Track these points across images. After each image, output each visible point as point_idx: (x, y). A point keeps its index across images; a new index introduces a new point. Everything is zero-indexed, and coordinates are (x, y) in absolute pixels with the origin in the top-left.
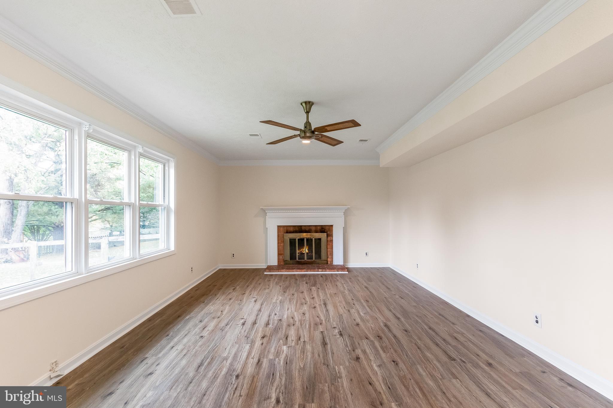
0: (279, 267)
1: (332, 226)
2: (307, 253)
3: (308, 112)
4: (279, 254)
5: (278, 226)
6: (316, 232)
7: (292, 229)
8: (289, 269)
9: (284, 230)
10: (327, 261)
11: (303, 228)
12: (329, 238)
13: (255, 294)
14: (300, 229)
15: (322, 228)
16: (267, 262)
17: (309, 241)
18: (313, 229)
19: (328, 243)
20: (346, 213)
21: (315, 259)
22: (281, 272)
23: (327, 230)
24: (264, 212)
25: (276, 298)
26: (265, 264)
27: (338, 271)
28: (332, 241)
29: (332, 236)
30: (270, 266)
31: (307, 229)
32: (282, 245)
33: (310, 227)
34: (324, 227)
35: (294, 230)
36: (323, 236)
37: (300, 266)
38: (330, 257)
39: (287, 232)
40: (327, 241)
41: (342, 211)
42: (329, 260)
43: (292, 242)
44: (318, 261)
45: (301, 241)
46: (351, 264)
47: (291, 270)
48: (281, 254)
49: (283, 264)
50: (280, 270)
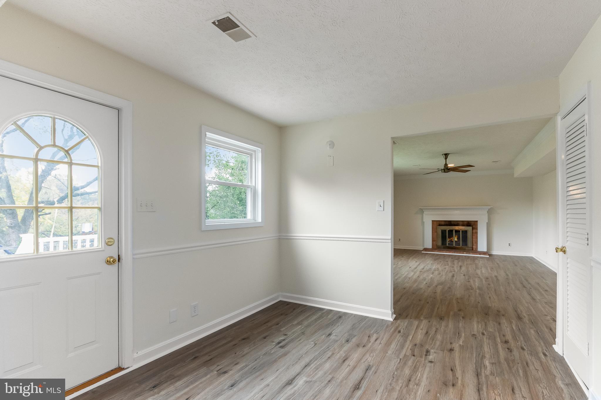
0: (433, 249)
1: (477, 221)
2: (456, 241)
3: (446, 159)
4: (433, 241)
5: (432, 221)
6: (463, 225)
7: (443, 223)
8: (440, 251)
9: (436, 224)
10: (473, 248)
11: (452, 223)
12: (474, 231)
13: (416, 260)
14: (450, 223)
15: (469, 223)
16: (423, 246)
17: (457, 232)
18: (461, 223)
19: (473, 234)
20: (490, 212)
21: (462, 245)
22: (434, 252)
23: (473, 224)
24: (422, 211)
25: (429, 262)
26: (422, 247)
27: (480, 255)
28: (477, 233)
29: (477, 229)
30: (426, 248)
31: (456, 223)
32: (435, 234)
33: (458, 222)
34: (470, 222)
35: (445, 223)
36: (469, 229)
37: (450, 250)
38: (475, 245)
39: (440, 225)
40: (472, 233)
41: (486, 210)
42: (474, 247)
43: (443, 232)
44: (464, 247)
45: (451, 232)
46: (495, 252)
47: (442, 251)
48: (435, 241)
49: (435, 247)
50: (433, 251)
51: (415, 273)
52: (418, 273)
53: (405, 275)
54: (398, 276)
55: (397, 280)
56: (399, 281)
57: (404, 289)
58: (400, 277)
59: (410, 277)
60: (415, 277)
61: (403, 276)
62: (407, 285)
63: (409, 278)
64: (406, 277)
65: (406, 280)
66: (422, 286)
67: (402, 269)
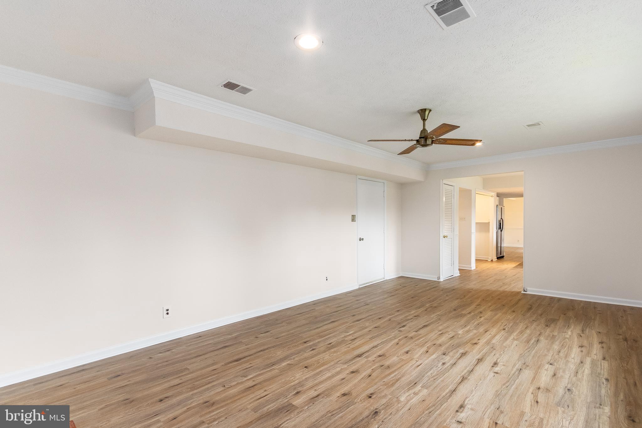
51: (488, 343)
52: (483, 341)
53: (512, 337)
54: (526, 335)
55: (525, 326)
56: (522, 324)
57: (514, 311)
58: (522, 332)
59: (503, 332)
60: (494, 331)
61: (515, 334)
62: (510, 317)
63: (504, 329)
64: (510, 332)
65: (511, 325)
66: (489, 314)
67: (519, 360)
